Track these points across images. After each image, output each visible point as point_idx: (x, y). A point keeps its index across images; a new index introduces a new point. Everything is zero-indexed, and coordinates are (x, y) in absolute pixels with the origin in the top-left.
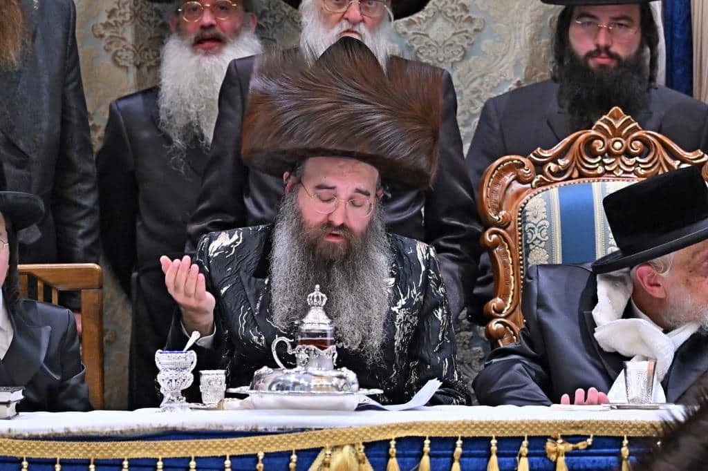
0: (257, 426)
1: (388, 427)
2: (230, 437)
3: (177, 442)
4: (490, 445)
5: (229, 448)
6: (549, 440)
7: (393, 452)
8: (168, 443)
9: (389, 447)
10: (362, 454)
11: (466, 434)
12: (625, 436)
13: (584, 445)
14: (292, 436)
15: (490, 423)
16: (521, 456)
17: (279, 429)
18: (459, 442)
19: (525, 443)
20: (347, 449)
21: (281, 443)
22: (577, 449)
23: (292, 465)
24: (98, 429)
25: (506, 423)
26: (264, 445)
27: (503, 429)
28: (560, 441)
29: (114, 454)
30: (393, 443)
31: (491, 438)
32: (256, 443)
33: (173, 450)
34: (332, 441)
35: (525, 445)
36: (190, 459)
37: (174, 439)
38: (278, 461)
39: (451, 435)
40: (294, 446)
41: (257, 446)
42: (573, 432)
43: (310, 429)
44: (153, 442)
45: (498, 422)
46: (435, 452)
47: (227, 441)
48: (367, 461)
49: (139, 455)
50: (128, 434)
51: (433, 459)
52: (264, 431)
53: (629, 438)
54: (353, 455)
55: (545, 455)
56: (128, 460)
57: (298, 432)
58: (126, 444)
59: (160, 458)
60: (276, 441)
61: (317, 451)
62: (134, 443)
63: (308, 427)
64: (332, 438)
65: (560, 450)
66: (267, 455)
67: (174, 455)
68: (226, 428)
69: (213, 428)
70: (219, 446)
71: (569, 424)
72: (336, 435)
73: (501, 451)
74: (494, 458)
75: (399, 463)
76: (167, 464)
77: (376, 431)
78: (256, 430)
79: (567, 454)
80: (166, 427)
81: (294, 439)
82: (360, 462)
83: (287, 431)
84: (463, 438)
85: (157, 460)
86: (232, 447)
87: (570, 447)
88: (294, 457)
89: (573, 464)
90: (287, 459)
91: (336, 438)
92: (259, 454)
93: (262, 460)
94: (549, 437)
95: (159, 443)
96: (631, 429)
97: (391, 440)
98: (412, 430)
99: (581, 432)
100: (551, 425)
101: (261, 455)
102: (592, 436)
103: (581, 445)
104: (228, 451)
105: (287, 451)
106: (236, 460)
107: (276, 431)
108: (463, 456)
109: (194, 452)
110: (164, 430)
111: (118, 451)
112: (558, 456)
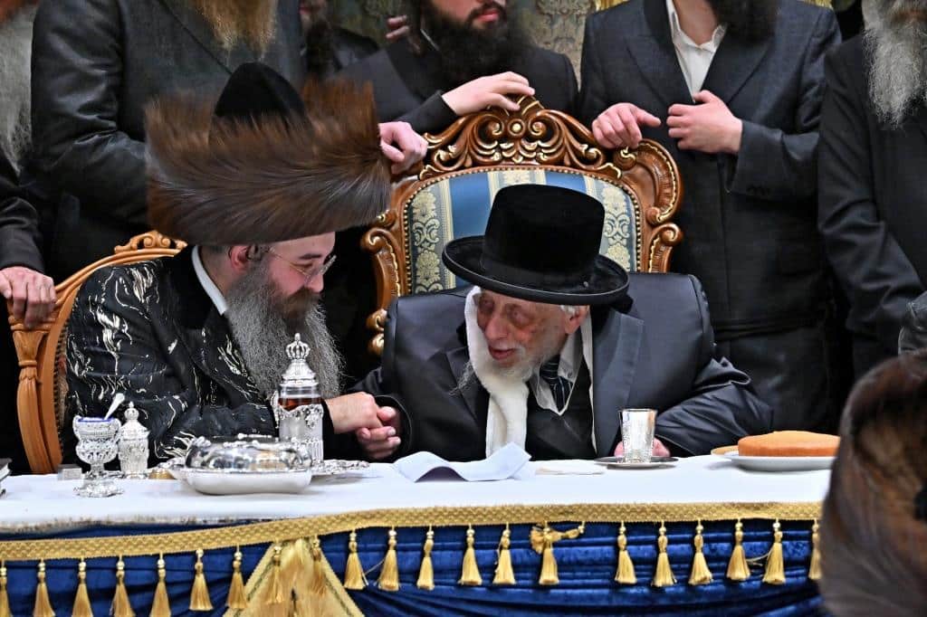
0: (195, 518)
1: (348, 516)
2: (163, 532)
3: (102, 540)
4: (466, 537)
5: (162, 545)
6: (534, 528)
7: (353, 546)
8: (92, 540)
9: (349, 541)
10: (317, 549)
11: (438, 523)
12: (622, 522)
13: (575, 533)
14: (236, 529)
15: (465, 509)
16: (501, 548)
17: (220, 521)
18: (430, 533)
19: (506, 533)
20: (300, 543)
21: (223, 538)
22: (567, 538)
23: (236, 564)
24: (9, 526)
25: (485, 509)
26: (204, 541)
27: (481, 517)
28: (547, 529)
29: (29, 555)
30: (353, 536)
31: (467, 528)
32: (194, 539)
33: (97, 549)
34: (283, 535)
35: (507, 536)
36: (117, 559)
37: (98, 536)
38: (220, 559)
39: (420, 525)
40: (237, 542)
41: (194, 542)
42: (562, 518)
43: (257, 521)
44: (74, 540)
45: (475, 509)
46: (402, 545)
47: (161, 536)
48: (323, 556)
49: (59, 555)
50: (44, 530)
51: (400, 553)
52: (203, 523)
53: (627, 524)
54: (307, 550)
55: (529, 546)
56: (45, 561)
57: (242, 524)
58: (42, 542)
59: (82, 558)
60: (217, 536)
61: (265, 546)
62: (52, 542)
63: (255, 518)
64: (282, 531)
65: (547, 540)
66: (206, 552)
67: (98, 554)
68: (158, 521)
69: (144, 521)
70: (150, 542)
71: (558, 509)
72: (286, 528)
73: (478, 543)
74: (471, 552)
75: (361, 559)
76: (91, 565)
77: (333, 521)
78: (194, 522)
79: (555, 545)
80: (88, 522)
81: (238, 534)
82: (316, 558)
83: (229, 523)
84: (434, 528)
85: (79, 561)
86: (166, 545)
87: (558, 536)
88: (238, 555)
89: (563, 556)
90: (229, 557)
91: (286, 531)
92: (198, 552)
93: (201, 558)
94: (535, 525)
95: (81, 541)
96: (629, 513)
97: (351, 532)
98: (375, 519)
99: (571, 518)
100: (536, 511)
101: (200, 553)
102: (583, 522)
103: (572, 534)
104: (162, 548)
105: (230, 548)
106: (171, 559)
107: (217, 523)
108: (434, 549)
109: (122, 551)
110: (87, 524)
111: (33, 551)
112: (545, 547)
